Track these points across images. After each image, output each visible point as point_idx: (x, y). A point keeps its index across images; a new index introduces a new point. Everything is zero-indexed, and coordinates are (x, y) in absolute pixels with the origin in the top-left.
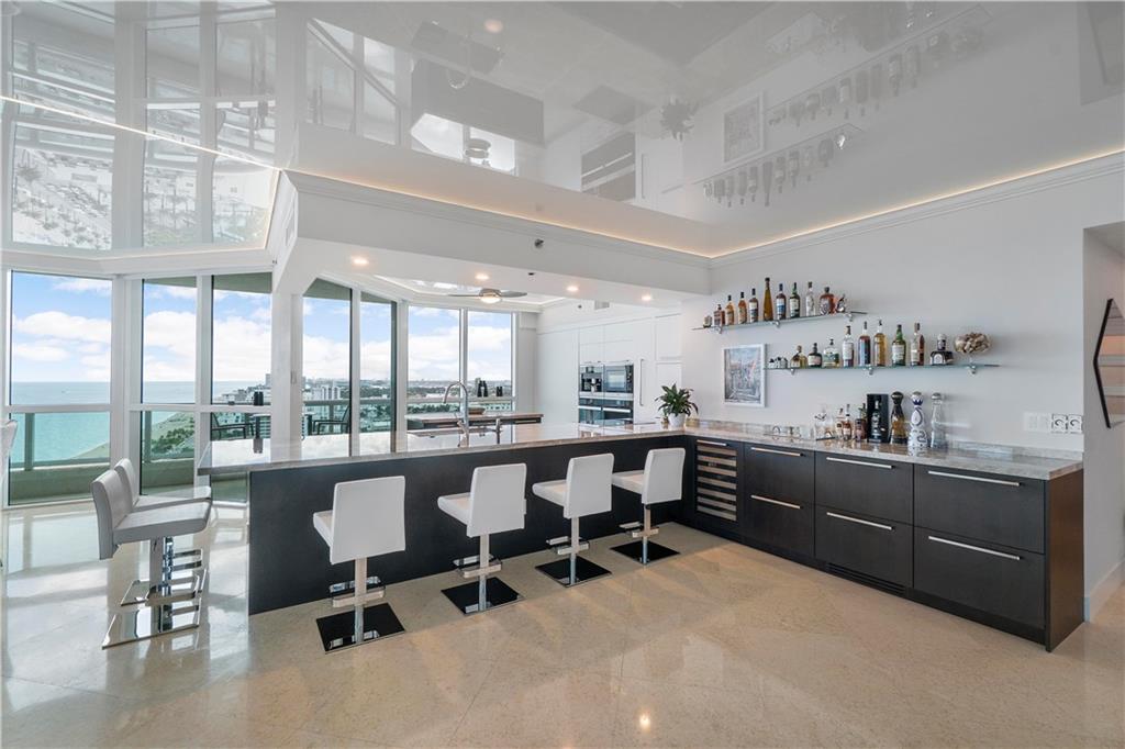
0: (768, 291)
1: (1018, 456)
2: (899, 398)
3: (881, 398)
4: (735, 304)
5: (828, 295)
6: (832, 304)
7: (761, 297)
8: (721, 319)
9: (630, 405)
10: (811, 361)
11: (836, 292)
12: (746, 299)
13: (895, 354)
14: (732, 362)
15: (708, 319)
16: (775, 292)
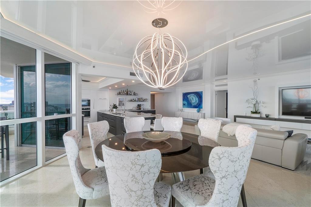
0: (127, 91)
1: (147, 109)
2: (140, 105)
3: (139, 105)
4: (122, 91)
5: (135, 93)
6: (135, 94)
7: (126, 91)
8: (119, 94)
9: (89, 109)
10: (133, 100)
11: (136, 93)
12: (124, 91)
13: (141, 100)
14: (120, 100)
15: (118, 93)
16: (128, 91)
